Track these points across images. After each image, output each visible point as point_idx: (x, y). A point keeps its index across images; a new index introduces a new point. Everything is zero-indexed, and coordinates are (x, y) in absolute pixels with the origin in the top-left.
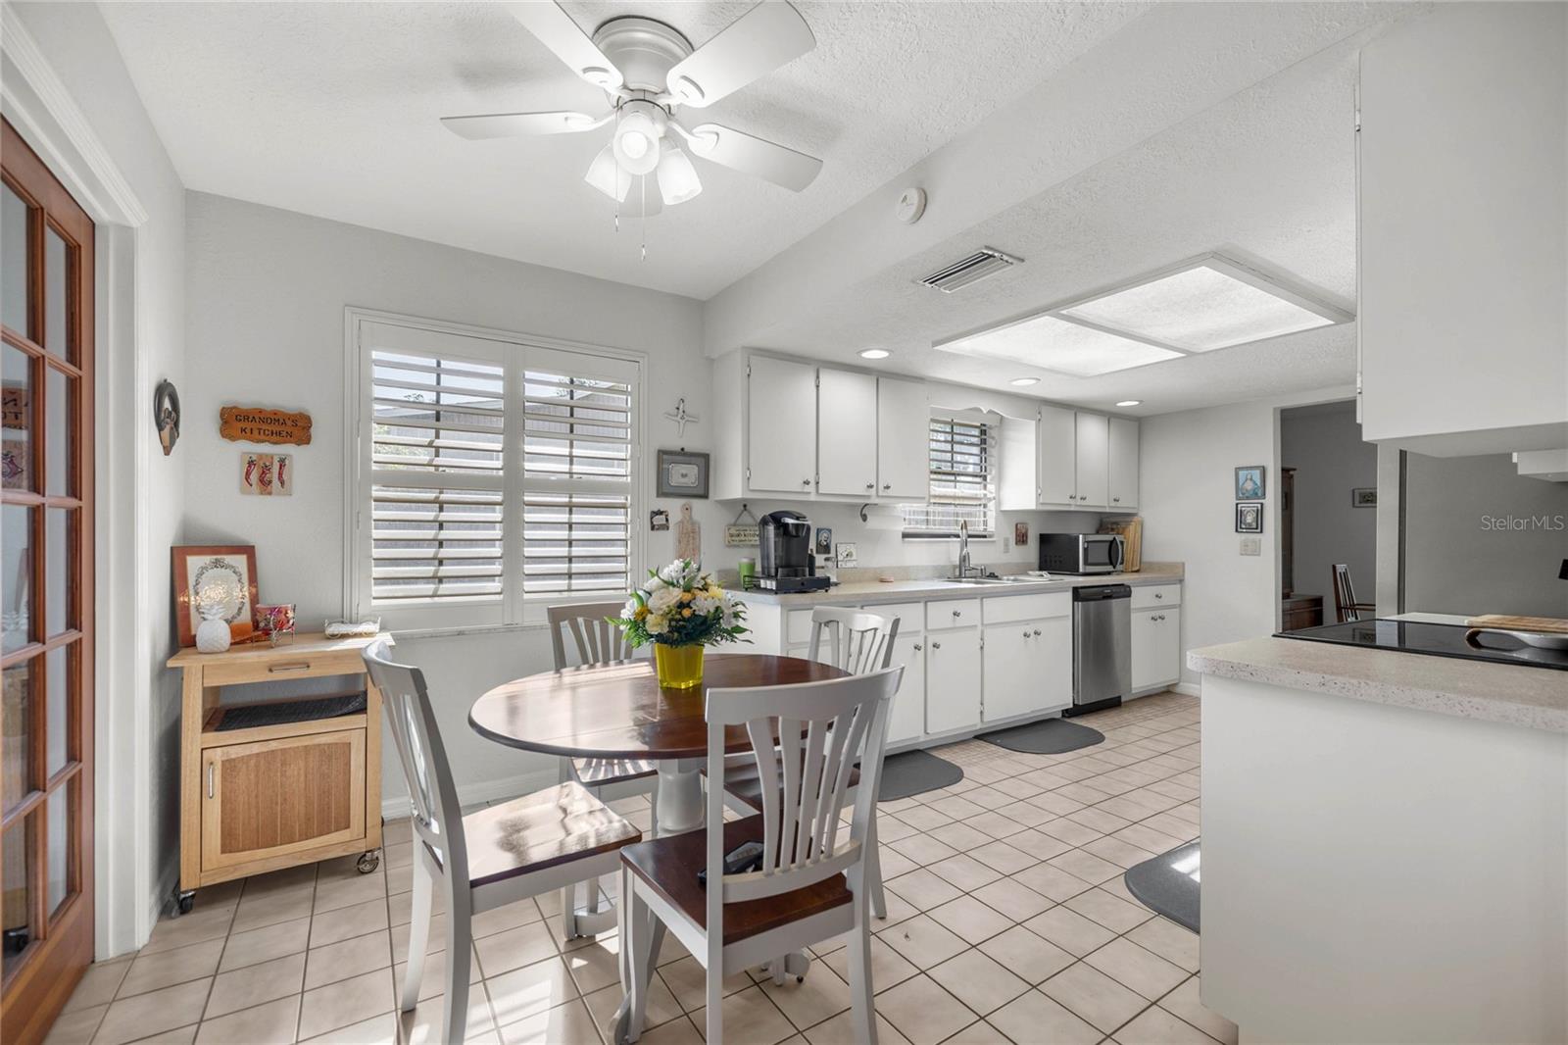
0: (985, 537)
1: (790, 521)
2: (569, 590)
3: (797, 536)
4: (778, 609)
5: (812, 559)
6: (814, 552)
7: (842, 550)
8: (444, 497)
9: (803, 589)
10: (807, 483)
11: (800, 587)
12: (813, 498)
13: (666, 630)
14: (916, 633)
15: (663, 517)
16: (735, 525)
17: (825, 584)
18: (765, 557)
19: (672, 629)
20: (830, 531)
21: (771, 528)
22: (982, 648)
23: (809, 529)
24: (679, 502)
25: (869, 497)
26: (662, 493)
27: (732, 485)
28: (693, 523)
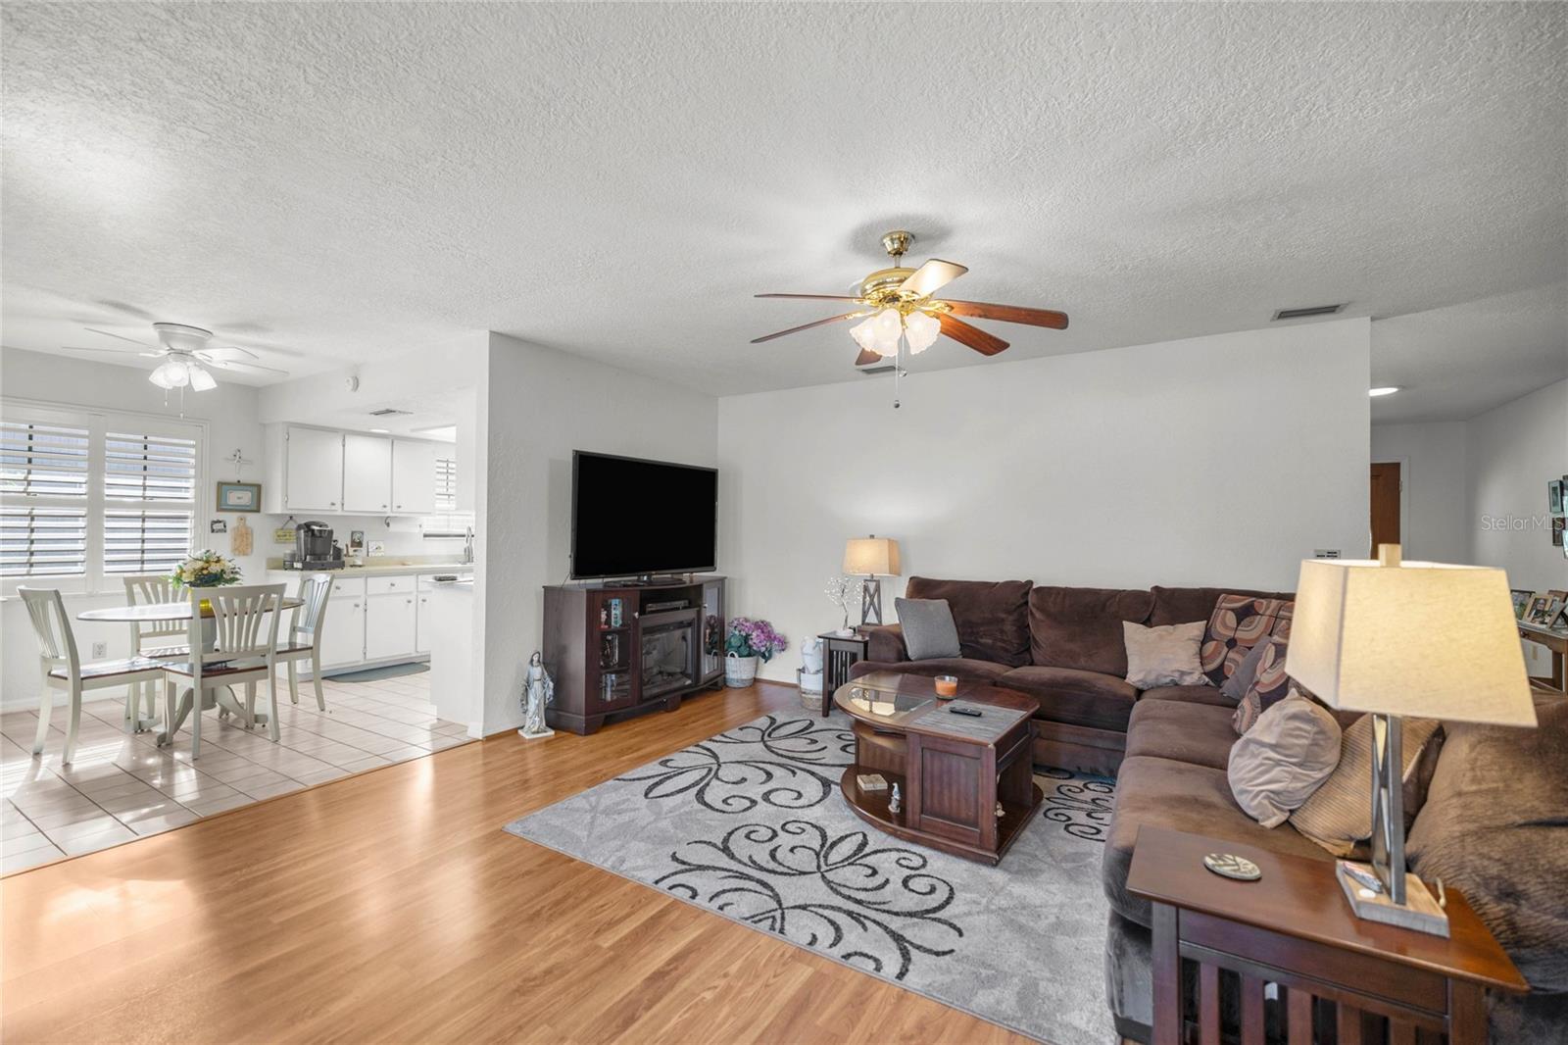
1: (315, 528)
2: (142, 571)
3: (325, 536)
5: (340, 550)
6: (345, 546)
7: (372, 546)
8: (35, 512)
9: (325, 567)
10: (333, 504)
11: (321, 567)
12: (338, 513)
13: (193, 579)
14: (410, 593)
15: (222, 524)
16: (282, 529)
18: (298, 549)
19: (196, 579)
20: (362, 533)
21: (303, 532)
23: (337, 532)
24: (235, 515)
25: (385, 512)
26: (219, 509)
27: (275, 504)
28: (247, 528)
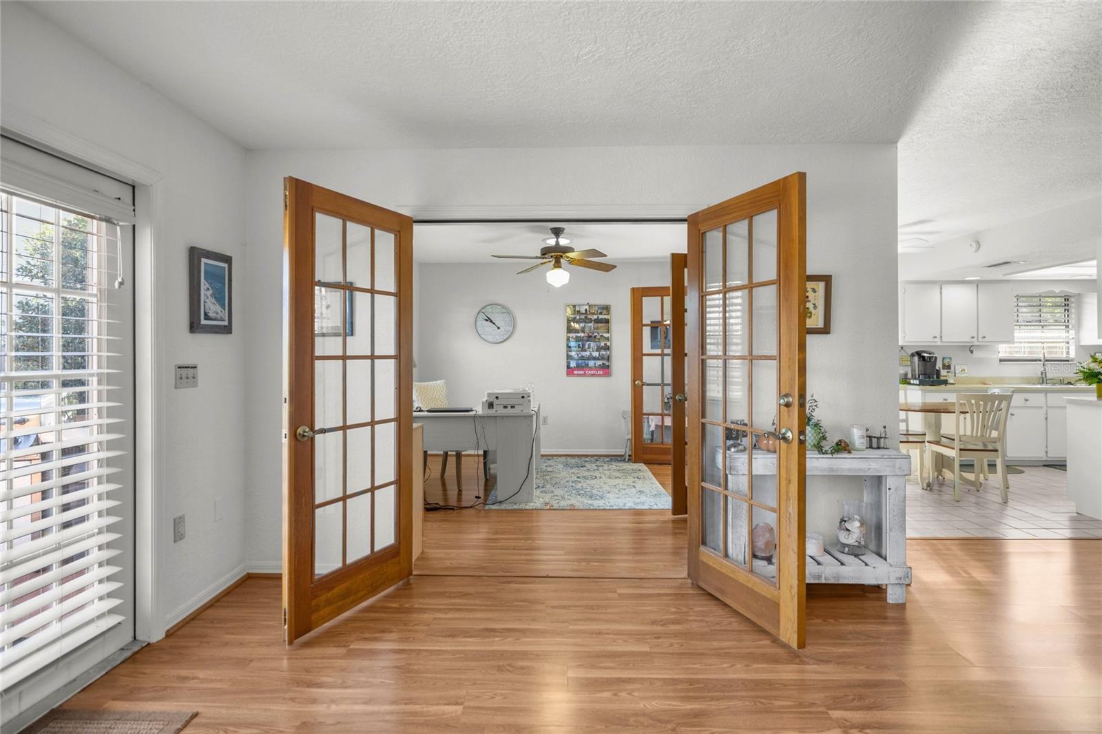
0: (1068, 361)
1: (926, 355)
3: (930, 361)
4: (920, 392)
5: (938, 372)
6: (941, 368)
7: (958, 369)
9: (933, 384)
10: (935, 337)
11: (931, 383)
12: (939, 344)
17: (945, 382)
18: (913, 371)
20: (950, 359)
21: (916, 358)
22: (1046, 419)
23: (936, 358)
25: (973, 342)
